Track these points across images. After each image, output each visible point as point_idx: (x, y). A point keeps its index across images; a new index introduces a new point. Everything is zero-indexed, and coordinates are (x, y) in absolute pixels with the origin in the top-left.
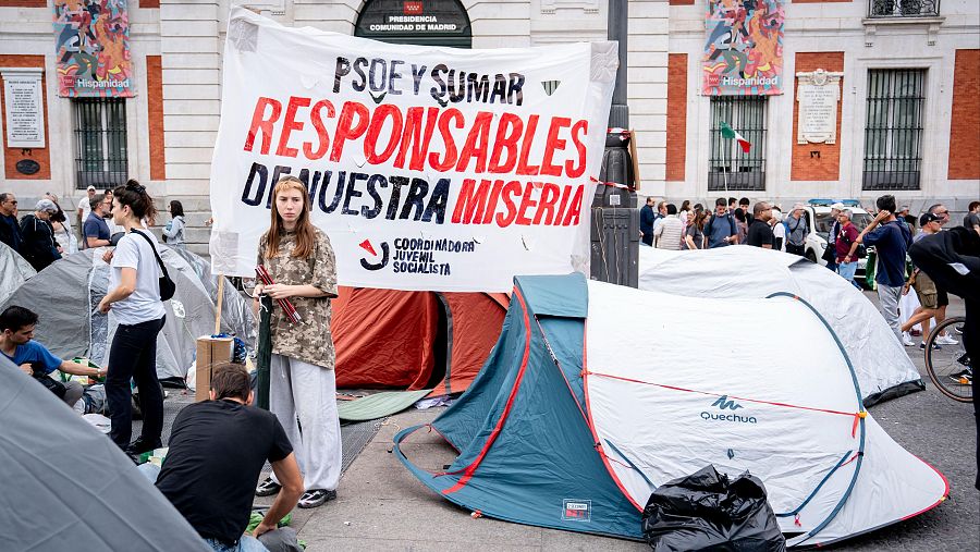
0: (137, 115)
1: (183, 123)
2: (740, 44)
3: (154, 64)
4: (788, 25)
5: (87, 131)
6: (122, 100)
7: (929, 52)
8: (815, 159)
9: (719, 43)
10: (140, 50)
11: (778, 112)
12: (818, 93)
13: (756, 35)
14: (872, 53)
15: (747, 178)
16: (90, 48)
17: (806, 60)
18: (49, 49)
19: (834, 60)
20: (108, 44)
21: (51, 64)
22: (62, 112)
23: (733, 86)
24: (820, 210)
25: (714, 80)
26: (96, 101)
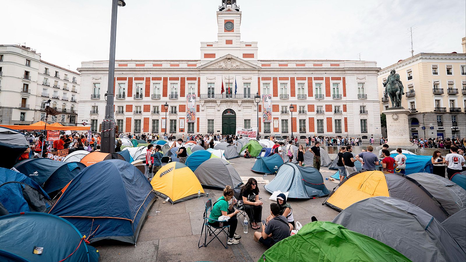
0: (195, 125)
1: (202, 125)
2: (267, 116)
3: (198, 119)
4: (272, 114)
5: (189, 126)
6: (194, 123)
7: (288, 118)
8: (276, 130)
9: (265, 116)
10: (196, 117)
11: (271, 124)
12: (276, 122)
13: (269, 116)
14: (282, 118)
15: (269, 132)
16: (190, 117)
17: (274, 118)
18: (186, 117)
19: (278, 118)
20: (193, 116)
21: (186, 119)
22: (186, 124)
23: (266, 121)
24: (276, 136)
25: (264, 121)
26: (190, 123)
